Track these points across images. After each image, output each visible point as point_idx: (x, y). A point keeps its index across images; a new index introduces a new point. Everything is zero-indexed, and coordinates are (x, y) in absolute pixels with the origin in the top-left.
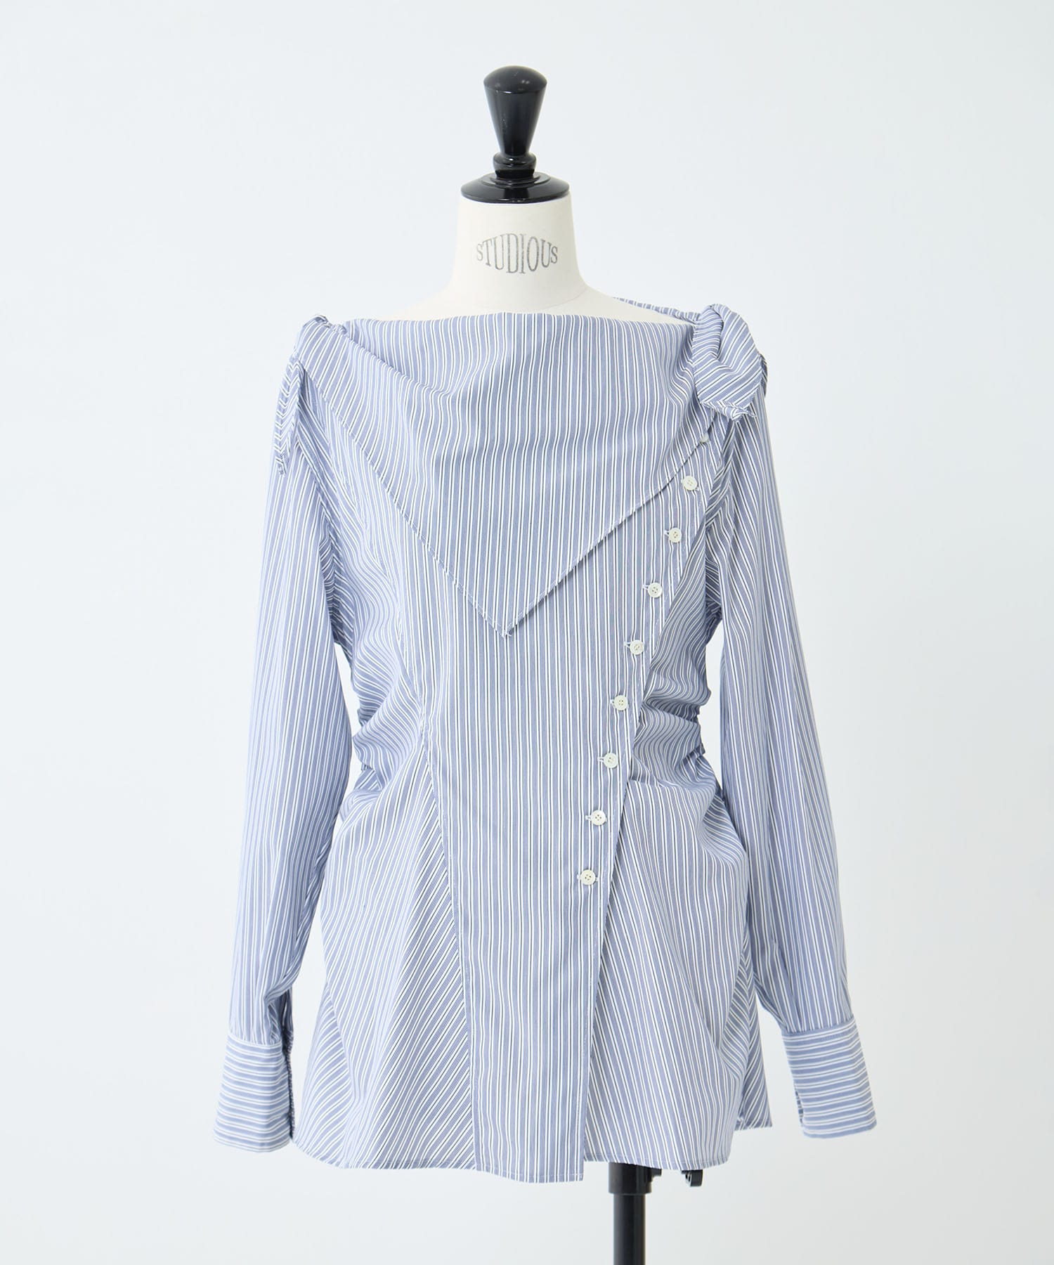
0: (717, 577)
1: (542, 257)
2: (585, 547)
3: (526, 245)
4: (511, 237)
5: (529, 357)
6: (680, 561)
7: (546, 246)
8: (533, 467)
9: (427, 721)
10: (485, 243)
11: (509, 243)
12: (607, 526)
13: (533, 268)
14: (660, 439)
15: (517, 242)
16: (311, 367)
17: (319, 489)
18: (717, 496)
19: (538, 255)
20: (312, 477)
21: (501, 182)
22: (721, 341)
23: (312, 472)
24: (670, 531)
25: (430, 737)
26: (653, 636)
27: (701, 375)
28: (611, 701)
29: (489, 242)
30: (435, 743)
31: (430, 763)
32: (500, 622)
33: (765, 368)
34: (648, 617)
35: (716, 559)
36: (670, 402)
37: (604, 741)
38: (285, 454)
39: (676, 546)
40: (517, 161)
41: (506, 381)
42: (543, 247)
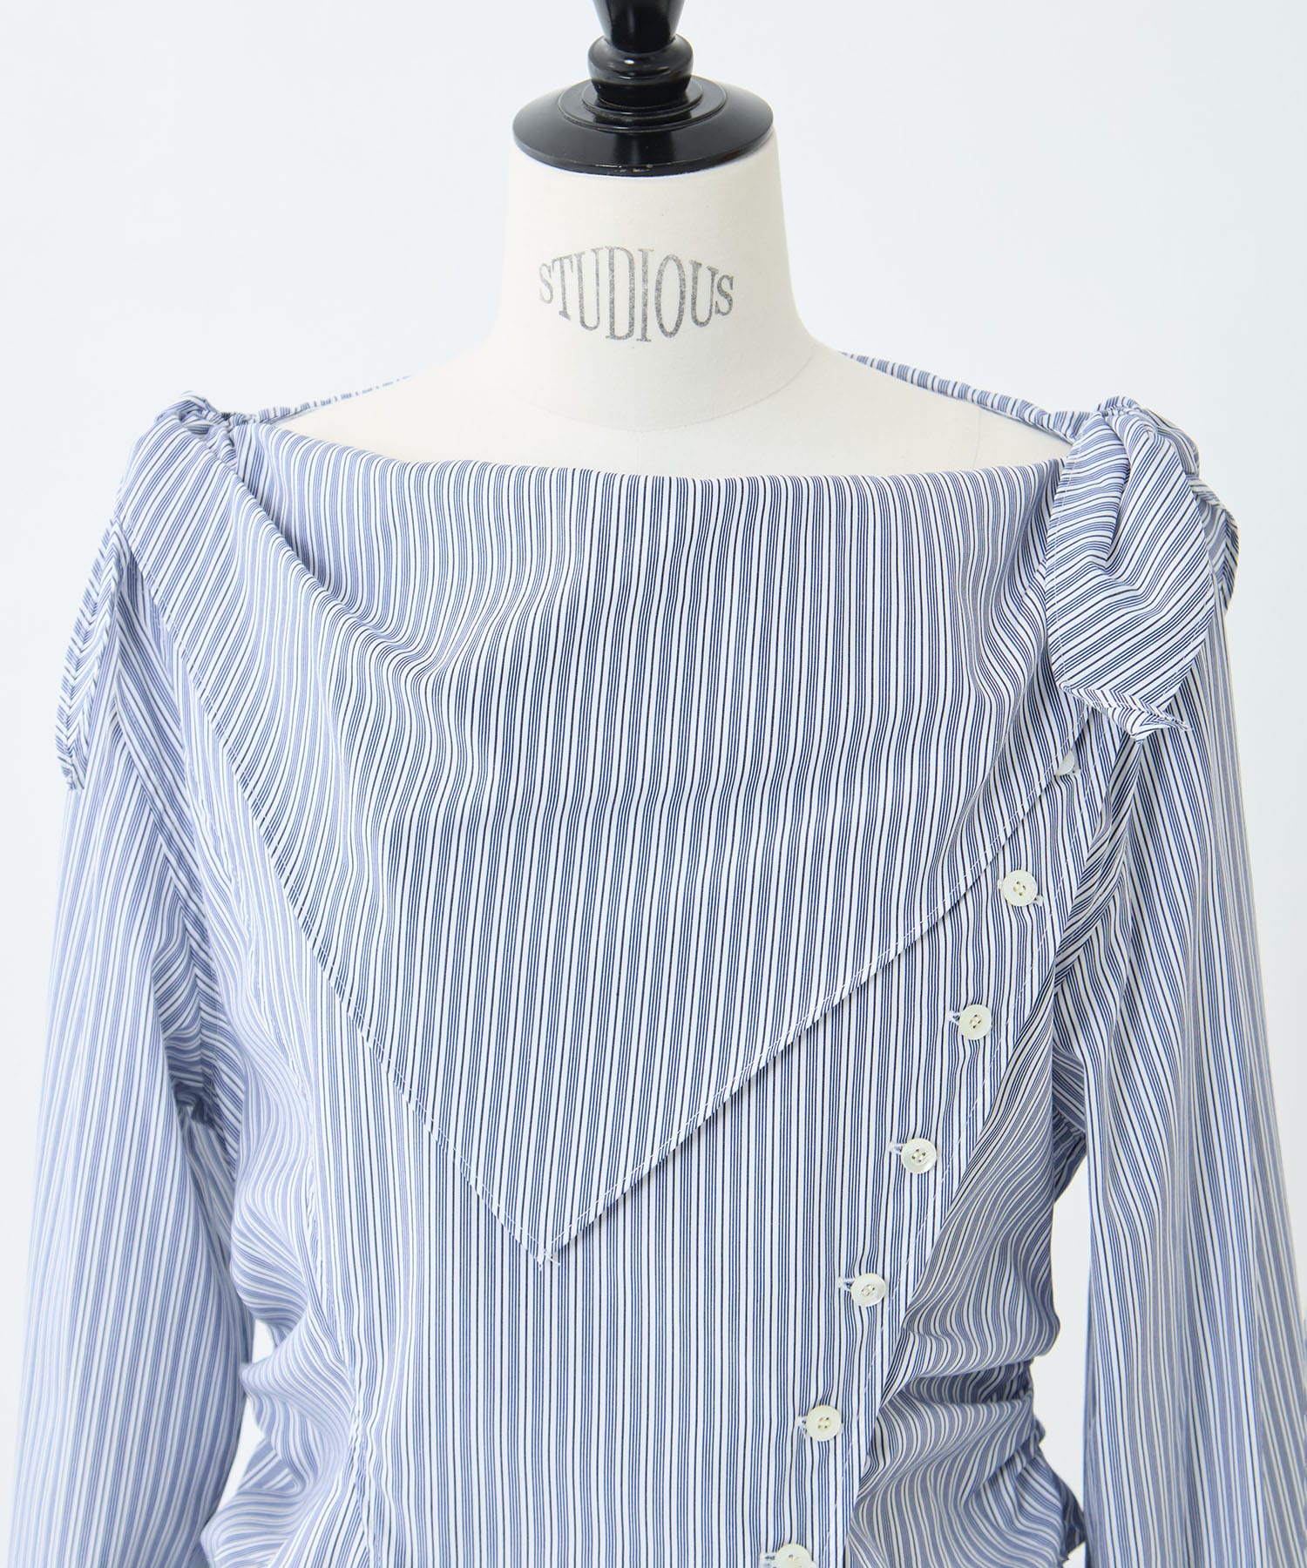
0: (1081, 1099)
1: (694, 304)
2: (748, 1059)
3: (653, 277)
4: (618, 253)
5: (625, 588)
6: (984, 1082)
7: (704, 276)
8: (632, 850)
9: (365, 1430)
10: (557, 263)
11: (612, 270)
12: (804, 1007)
13: (669, 327)
14: (948, 787)
15: (632, 268)
16: (144, 544)
17: (159, 826)
18: (1090, 897)
19: (683, 298)
20: (144, 797)
21: (612, 116)
22: (1118, 520)
23: (144, 788)
24: (962, 1014)
25: (370, 1469)
26: (909, 1262)
27: (1064, 611)
28: (799, 1420)
29: (566, 262)
30: (378, 1486)
31: (367, 1529)
32: (534, 1230)
33: (1234, 538)
34: (898, 1219)
35: (1081, 1050)
36: (978, 693)
37: (778, 1514)
38: (78, 748)
39: (977, 1048)
40: (646, 67)
41: (568, 644)
42: (695, 279)
